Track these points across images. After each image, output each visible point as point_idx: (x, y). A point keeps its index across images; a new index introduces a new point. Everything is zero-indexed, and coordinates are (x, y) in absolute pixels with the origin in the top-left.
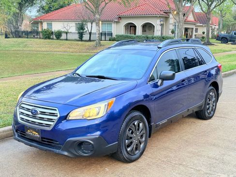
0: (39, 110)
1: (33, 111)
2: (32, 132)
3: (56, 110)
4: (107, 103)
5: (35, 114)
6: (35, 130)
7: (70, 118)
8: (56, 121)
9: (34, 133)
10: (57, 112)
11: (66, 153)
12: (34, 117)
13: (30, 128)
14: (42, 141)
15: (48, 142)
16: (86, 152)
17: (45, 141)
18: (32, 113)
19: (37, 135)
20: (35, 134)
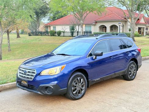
0: (27, 71)
3: (35, 70)
4: (61, 67)
6: (25, 81)
7: (42, 75)
8: (34, 76)
9: (25, 82)
11: (39, 93)
12: (25, 74)
13: (23, 80)
14: (28, 86)
15: (31, 87)
16: (49, 92)
17: (30, 87)
18: (24, 72)
19: (26, 84)
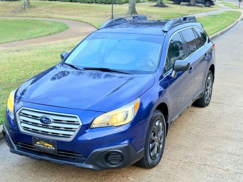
1: (44, 119)
2: (43, 145)
3: (76, 117)
4: (133, 106)
5: (47, 123)
6: (48, 141)
8: (77, 131)
9: (47, 144)
10: (78, 120)
11: (91, 167)
13: (40, 139)
14: (58, 153)
16: (114, 162)
18: (42, 121)
19: (50, 147)
20: (47, 146)
